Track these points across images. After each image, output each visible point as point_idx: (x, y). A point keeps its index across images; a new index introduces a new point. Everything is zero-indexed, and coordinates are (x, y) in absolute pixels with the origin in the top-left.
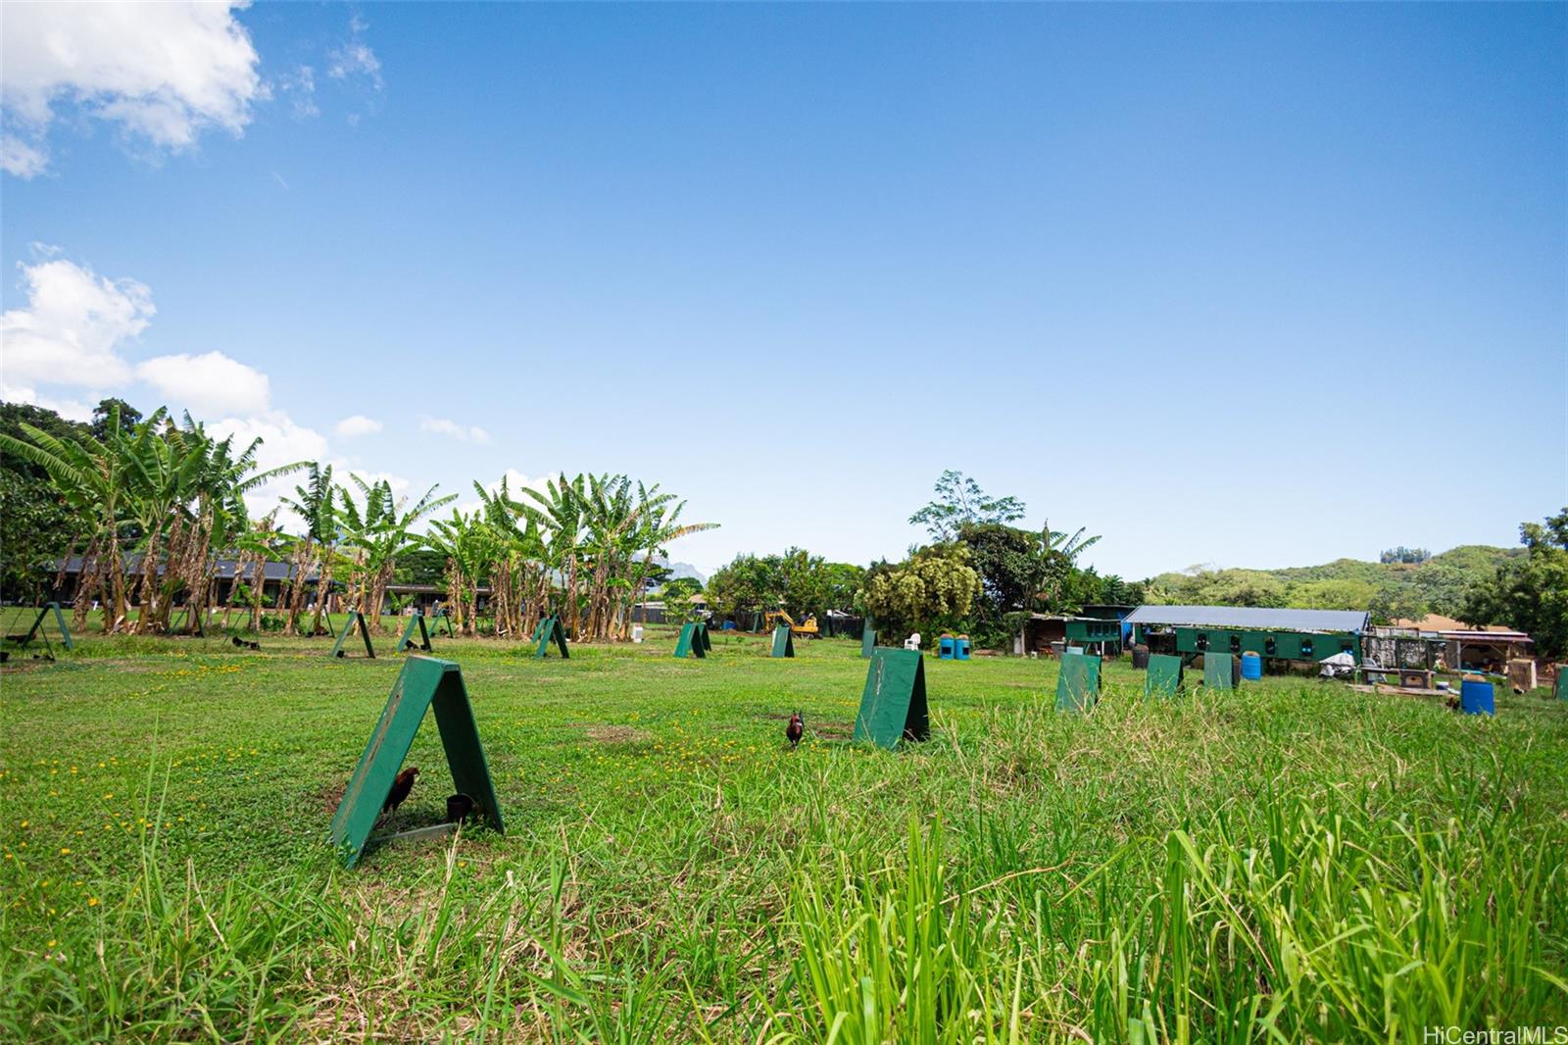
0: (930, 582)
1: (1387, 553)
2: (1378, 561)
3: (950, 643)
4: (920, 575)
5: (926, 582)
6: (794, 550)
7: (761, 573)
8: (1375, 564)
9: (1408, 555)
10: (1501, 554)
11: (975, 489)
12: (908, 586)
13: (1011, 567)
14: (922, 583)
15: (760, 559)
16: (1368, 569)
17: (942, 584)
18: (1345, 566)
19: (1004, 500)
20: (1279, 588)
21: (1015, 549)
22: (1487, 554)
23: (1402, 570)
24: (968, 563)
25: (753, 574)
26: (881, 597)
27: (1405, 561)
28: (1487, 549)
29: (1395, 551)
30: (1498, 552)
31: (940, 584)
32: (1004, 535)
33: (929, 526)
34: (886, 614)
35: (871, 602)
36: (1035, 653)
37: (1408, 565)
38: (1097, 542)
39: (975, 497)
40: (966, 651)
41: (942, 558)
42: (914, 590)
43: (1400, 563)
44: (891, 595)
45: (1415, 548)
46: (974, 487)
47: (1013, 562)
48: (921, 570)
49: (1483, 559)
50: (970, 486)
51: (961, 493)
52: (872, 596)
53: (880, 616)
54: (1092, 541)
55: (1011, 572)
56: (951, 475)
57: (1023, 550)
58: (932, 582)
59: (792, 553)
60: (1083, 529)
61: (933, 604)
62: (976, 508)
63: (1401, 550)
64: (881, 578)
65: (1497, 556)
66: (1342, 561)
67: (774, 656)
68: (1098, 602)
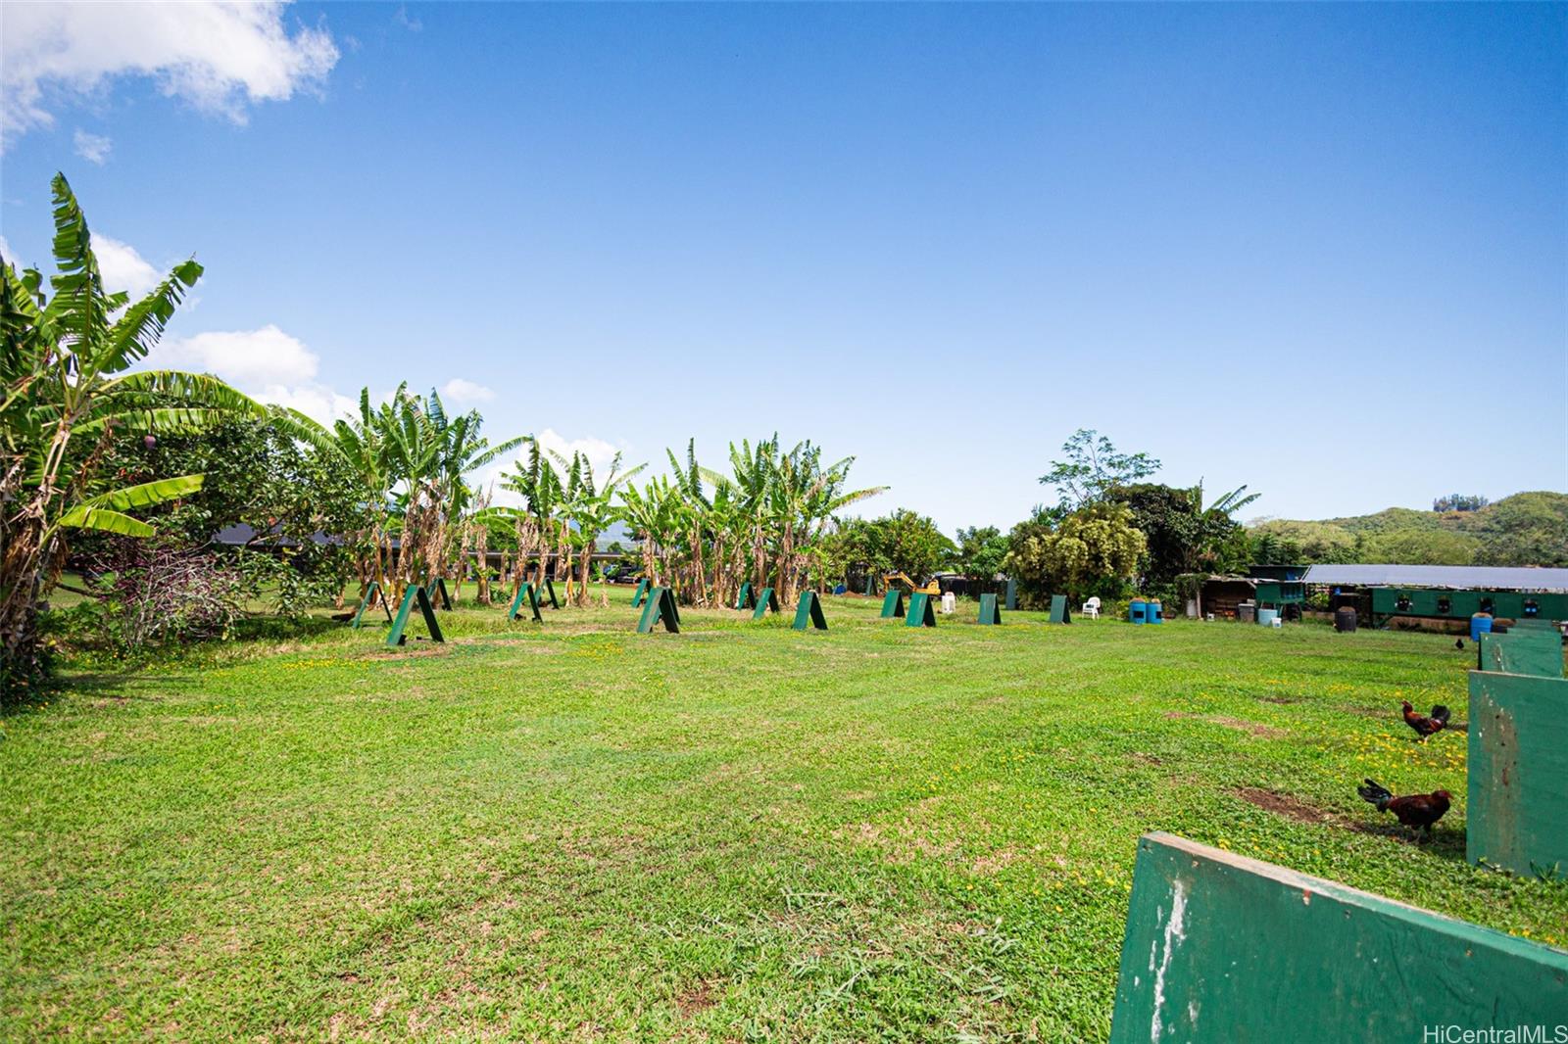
0: (1094, 544)
1: (1441, 501)
2: (1432, 510)
3: (1142, 608)
4: (1081, 538)
5: (1088, 543)
6: (901, 512)
7: (872, 534)
8: (1427, 513)
9: (1463, 503)
10: (1563, 500)
11: (1109, 448)
12: (1069, 548)
13: (1178, 527)
14: (1084, 546)
15: (869, 522)
16: (1420, 518)
17: (1107, 546)
18: (1395, 515)
19: (1135, 457)
20: (1348, 540)
21: (1177, 509)
22: (1549, 500)
23: (1457, 518)
24: (1132, 524)
25: (865, 537)
26: (1034, 559)
27: (1460, 509)
28: (1549, 495)
29: (1449, 499)
30: (1560, 497)
31: (1105, 547)
32: (1166, 494)
33: (1059, 486)
34: (1038, 576)
35: (1024, 565)
36: (1212, 615)
37: (1463, 513)
38: (1256, 500)
39: (1108, 455)
40: (1159, 615)
41: (1105, 519)
42: (1076, 552)
43: (1454, 511)
44: (1044, 557)
45: (1471, 495)
46: (1108, 445)
47: (1179, 523)
48: (1082, 531)
49: (1544, 504)
50: (1103, 444)
51: (1091, 452)
52: (1024, 559)
53: (1031, 579)
54: (1250, 499)
55: (1177, 532)
56: (1084, 433)
57: (1186, 509)
58: (1095, 544)
59: (900, 514)
60: (1244, 487)
61: (1097, 566)
62: (1104, 467)
63: (1455, 498)
64: (1034, 540)
65: (1558, 502)
66: (1392, 510)
67: (979, 622)
68: (1251, 561)
